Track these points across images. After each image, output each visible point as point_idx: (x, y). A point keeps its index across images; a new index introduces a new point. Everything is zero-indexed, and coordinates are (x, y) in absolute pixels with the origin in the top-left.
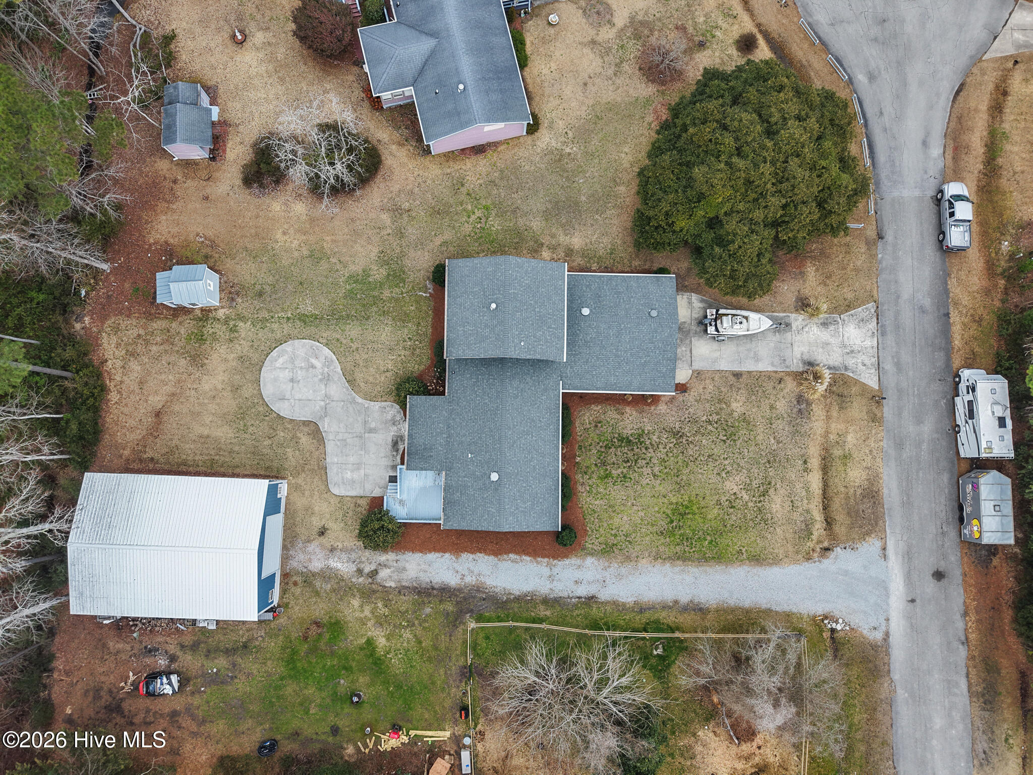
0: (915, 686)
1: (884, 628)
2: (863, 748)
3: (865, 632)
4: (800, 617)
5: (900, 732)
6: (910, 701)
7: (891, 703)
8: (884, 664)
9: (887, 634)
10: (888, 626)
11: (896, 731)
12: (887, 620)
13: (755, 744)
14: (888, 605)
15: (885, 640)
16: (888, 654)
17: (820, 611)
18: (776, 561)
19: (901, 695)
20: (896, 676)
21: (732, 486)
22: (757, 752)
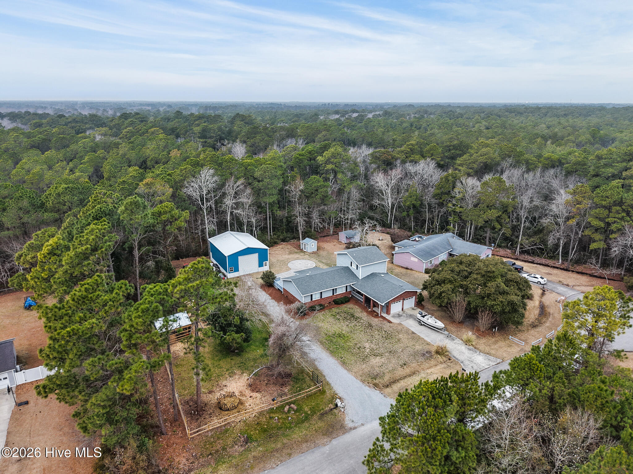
0: (336, 454)
1: (356, 425)
2: (279, 446)
3: (347, 418)
4: (331, 388)
5: (302, 458)
6: (325, 455)
7: (316, 446)
8: (337, 435)
9: (355, 428)
10: (359, 426)
11: (301, 456)
12: (363, 425)
13: (251, 394)
14: (371, 421)
15: (351, 429)
16: (344, 433)
17: (341, 394)
18: (349, 370)
19: (326, 449)
20: (334, 442)
21: (367, 345)
22: (248, 397)
